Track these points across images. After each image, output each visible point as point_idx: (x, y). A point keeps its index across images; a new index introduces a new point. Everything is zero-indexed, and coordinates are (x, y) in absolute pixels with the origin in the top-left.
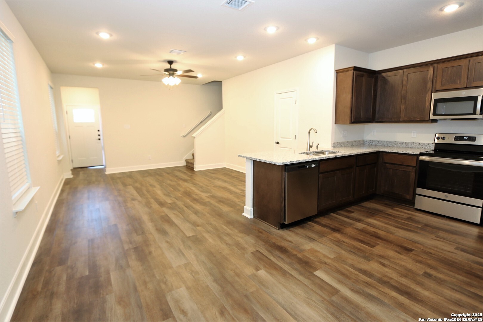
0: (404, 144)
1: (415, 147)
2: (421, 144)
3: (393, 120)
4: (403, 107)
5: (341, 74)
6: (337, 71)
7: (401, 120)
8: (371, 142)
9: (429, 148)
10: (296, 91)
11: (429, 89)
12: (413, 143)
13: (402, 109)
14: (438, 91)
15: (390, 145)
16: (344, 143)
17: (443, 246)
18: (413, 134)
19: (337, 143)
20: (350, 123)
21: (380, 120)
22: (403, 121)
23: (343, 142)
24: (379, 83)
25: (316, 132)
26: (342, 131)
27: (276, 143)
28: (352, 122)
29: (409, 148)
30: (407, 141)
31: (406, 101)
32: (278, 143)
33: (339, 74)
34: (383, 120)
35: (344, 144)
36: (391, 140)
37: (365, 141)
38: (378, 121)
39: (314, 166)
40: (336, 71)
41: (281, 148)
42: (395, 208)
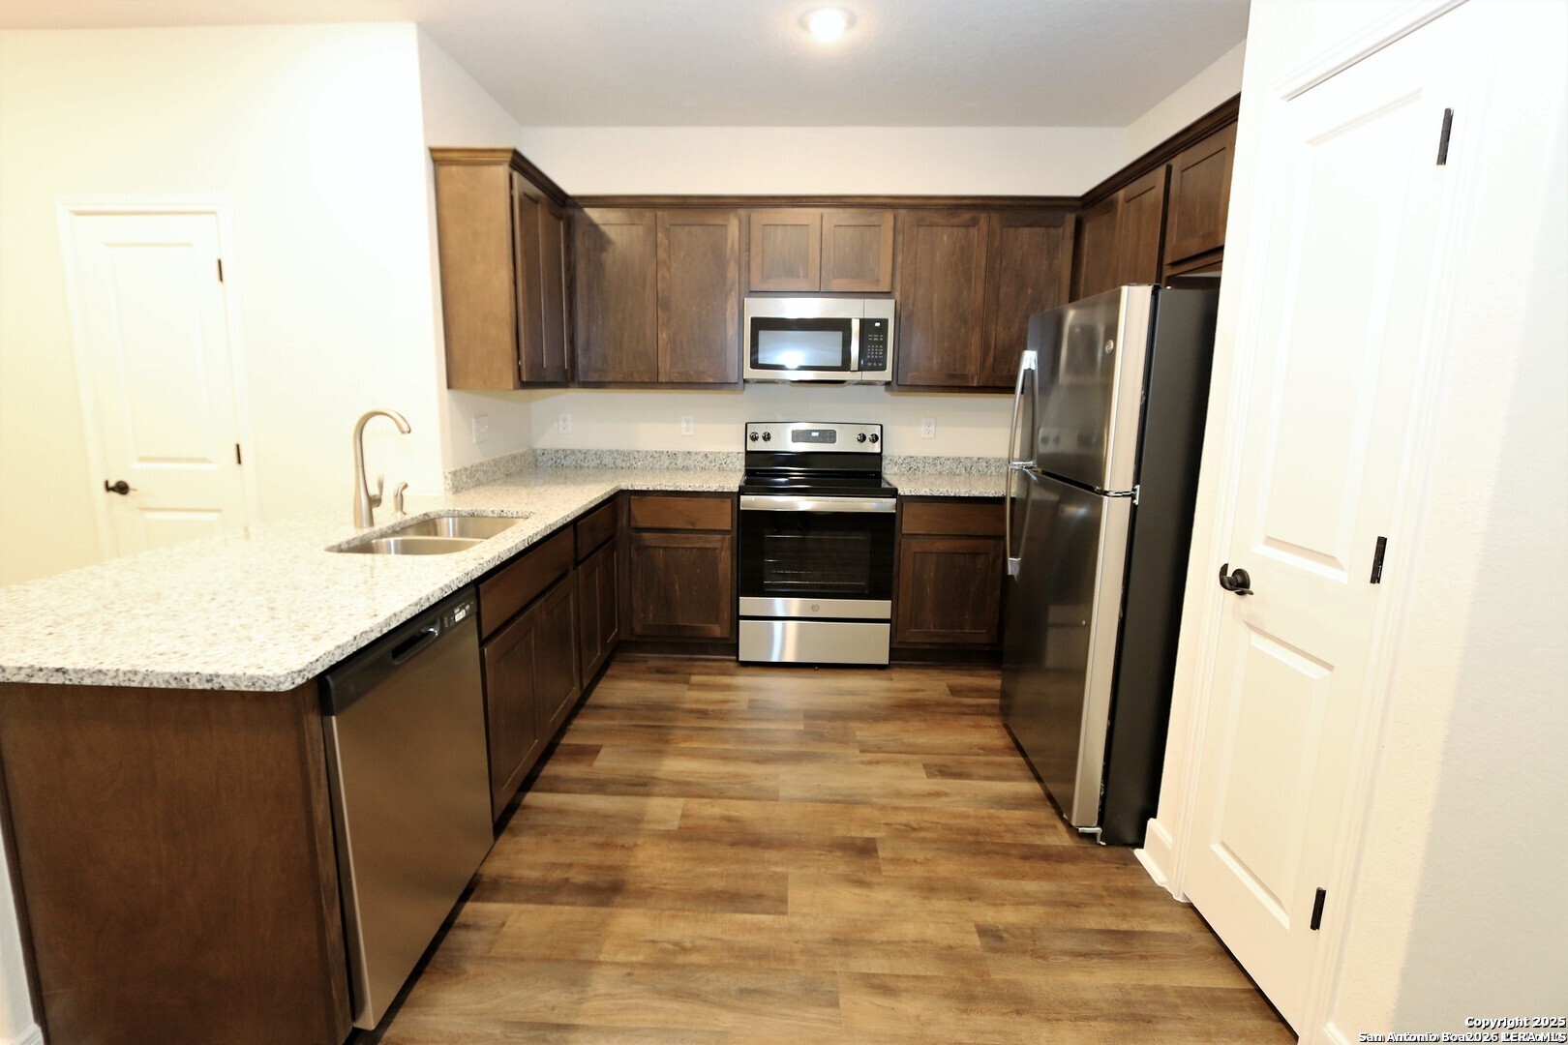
0: (663, 457)
1: (695, 466)
2: (709, 456)
3: (638, 380)
4: (663, 336)
5: (454, 169)
6: (439, 155)
7: (662, 379)
8: (561, 454)
9: (730, 466)
10: (214, 213)
11: (733, 284)
12: (689, 452)
13: (660, 342)
14: (753, 294)
15: (624, 465)
16: (485, 469)
17: (902, 777)
18: (684, 425)
19: (466, 469)
20: (515, 389)
21: (594, 377)
22: (666, 383)
23: (482, 464)
24: (581, 244)
25: (406, 429)
26: (473, 420)
27: (108, 489)
28: (524, 385)
29: (677, 469)
30: (672, 448)
31: (669, 319)
32: (122, 488)
33: (445, 170)
34: (606, 380)
35: (485, 472)
36: (625, 447)
37: (539, 452)
38: (589, 380)
39: (460, 615)
40: (432, 151)
41: (149, 515)
42: (695, 679)
